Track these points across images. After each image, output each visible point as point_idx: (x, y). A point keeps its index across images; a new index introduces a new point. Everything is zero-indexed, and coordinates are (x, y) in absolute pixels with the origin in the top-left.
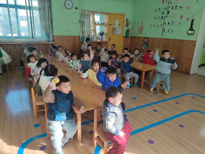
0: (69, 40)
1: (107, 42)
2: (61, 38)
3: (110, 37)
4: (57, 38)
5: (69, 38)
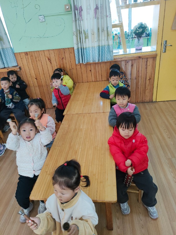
0: (49, 59)
1: (156, 55)
2: (31, 56)
3: (166, 41)
4: (22, 57)
5: (48, 56)
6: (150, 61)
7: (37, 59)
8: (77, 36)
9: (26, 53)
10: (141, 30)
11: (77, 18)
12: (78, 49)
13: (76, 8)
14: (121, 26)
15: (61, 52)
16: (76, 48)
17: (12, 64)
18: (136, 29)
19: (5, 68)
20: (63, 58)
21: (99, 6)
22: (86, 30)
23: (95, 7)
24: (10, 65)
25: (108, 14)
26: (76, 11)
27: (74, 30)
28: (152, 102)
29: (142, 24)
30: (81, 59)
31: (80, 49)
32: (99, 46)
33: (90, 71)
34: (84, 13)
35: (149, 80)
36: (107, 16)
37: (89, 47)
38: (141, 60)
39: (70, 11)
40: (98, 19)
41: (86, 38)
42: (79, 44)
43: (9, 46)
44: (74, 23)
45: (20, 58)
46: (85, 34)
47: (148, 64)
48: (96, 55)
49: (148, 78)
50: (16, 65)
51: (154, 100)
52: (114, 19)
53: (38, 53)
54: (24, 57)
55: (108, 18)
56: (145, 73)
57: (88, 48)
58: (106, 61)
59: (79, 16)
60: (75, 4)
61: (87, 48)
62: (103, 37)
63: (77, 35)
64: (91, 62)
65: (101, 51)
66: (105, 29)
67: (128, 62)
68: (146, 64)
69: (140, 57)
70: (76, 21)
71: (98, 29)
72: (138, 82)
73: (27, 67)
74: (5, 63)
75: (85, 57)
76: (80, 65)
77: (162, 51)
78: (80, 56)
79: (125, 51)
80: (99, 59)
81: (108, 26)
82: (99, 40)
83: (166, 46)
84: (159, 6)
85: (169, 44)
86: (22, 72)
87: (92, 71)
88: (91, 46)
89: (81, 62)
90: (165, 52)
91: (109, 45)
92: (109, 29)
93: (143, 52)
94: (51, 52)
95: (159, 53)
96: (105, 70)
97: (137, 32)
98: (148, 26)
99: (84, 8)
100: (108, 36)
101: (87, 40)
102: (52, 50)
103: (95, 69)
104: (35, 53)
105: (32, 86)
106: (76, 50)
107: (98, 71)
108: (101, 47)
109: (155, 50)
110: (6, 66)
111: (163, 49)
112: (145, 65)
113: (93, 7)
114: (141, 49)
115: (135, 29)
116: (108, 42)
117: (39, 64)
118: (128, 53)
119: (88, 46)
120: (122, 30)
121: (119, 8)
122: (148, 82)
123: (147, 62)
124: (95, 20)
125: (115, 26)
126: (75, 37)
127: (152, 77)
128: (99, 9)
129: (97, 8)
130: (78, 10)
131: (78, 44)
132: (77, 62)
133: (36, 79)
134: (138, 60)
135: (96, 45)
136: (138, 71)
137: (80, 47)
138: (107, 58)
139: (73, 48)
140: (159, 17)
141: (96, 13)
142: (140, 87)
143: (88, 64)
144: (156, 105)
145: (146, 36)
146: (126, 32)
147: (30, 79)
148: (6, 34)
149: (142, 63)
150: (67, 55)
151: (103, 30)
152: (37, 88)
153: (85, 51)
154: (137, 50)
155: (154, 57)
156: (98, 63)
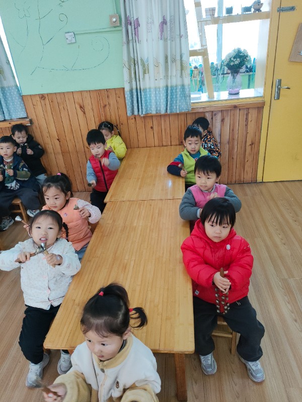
0: (81, 107)
1: (264, 103)
2: (50, 101)
3: (280, 81)
4: (35, 103)
5: (81, 101)
6: (253, 114)
7: (61, 107)
8: (130, 69)
9: (42, 97)
10: (237, 62)
11: (130, 38)
12: (131, 91)
13: (128, 22)
14: (204, 53)
15: (102, 95)
16: (127, 89)
17: (17, 114)
18: (230, 59)
19: (5, 120)
20: (105, 106)
21: (168, 20)
22: (145, 60)
23: (161, 20)
24: (14, 117)
25: (182, 33)
26: (129, 27)
27: (125, 58)
28: (256, 182)
29: (239, 51)
30: (136, 107)
31: (134, 91)
32: (167, 87)
33: (152, 128)
34: (143, 29)
35: (250, 145)
36: (181, 37)
37: (150, 88)
38: (238, 111)
39: (118, 26)
40: (166, 40)
41: (144, 73)
42: (134, 83)
43: (12, 84)
44: (125, 47)
45: (31, 105)
46: (144, 66)
47: (249, 119)
48: (162, 101)
49: (249, 143)
50: (25, 116)
51: (259, 179)
52: (194, 42)
53: (62, 96)
54: (39, 103)
55: (183, 40)
56: (245, 133)
57: (148, 90)
58: (178, 112)
59: (134, 35)
60: (128, 14)
61: (146, 89)
62: (174, 70)
63: (130, 66)
64: (154, 112)
65: (169, 94)
66: (178, 58)
67: (215, 115)
68: (246, 118)
69: (235, 107)
70: (128, 42)
71: (166, 58)
72: (233, 148)
73: (43, 120)
74: (5, 112)
75: (144, 105)
76: (135, 118)
77: (273, 98)
78: (135, 102)
79: (211, 96)
80: (167, 109)
81: (183, 52)
82: (166, 76)
83: (279, 89)
84: (268, 21)
85: (284, 85)
86: (34, 128)
87: (155, 128)
88: (152, 86)
89: (136, 113)
90: (278, 98)
91: (183, 86)
92: (184, 58)
93: (242, 99)
94: (85, 94)
95: (267, 100)
96: (176, 128)
97: (232, 64)
98: (249, 54)
99: (143, 22)
100: (182, 69)
101: (147, 75)
102: (87, 91)
103: (159, 125)
104: (58, 97)
105: (51, 153)
106: (128, 93)
107: (165, 129)
108: (169, 89)
109: (262, 94)
110: (7, 118)
111: (275, 94)
112: (245, 120)
113: (158, 21)
114: (238, 94)
115: (228, 58)
116: (183, 81)
117: (64, 114)
118: (215, 99)
119: (148, 86)
120: (206, 60)
121: (201, 23)
122: (248, 148)
123: (247, 115)
124: (161, 42)
125: (194, 53)
126: (126, 71)
127: (257, 140)
128: (168, 24)
129: (164, 22)
130: (133, 24)
131: (130, 82)
132: (129, 113)
133: (58, 140)
134: (232, 112)
135: (162, 84)
136: (233, 130)
137: (134, 87)
138: (180, 106)
139: (124, 88)
140: (269, 41)
141: (162, 31)
142: (235, 157)
143: (148, 117)
144: (262, 187)
145: (247, 72)
146: (212, 63)
147: (47, 140)
148: (8, 63)
149: (239, 116)
150: (112, 101)
151: (174, 61)
152: (60, 157)
153: (143, 94)
154: (230, 94)
155: (258, 107)
156: (165, 115)
